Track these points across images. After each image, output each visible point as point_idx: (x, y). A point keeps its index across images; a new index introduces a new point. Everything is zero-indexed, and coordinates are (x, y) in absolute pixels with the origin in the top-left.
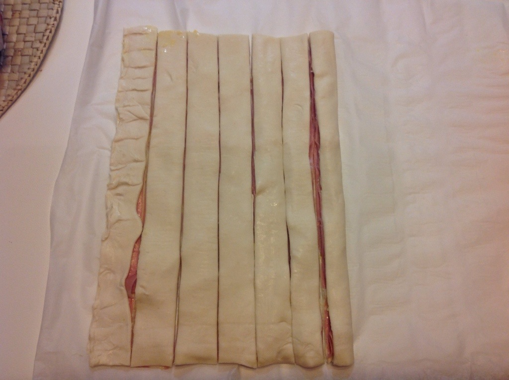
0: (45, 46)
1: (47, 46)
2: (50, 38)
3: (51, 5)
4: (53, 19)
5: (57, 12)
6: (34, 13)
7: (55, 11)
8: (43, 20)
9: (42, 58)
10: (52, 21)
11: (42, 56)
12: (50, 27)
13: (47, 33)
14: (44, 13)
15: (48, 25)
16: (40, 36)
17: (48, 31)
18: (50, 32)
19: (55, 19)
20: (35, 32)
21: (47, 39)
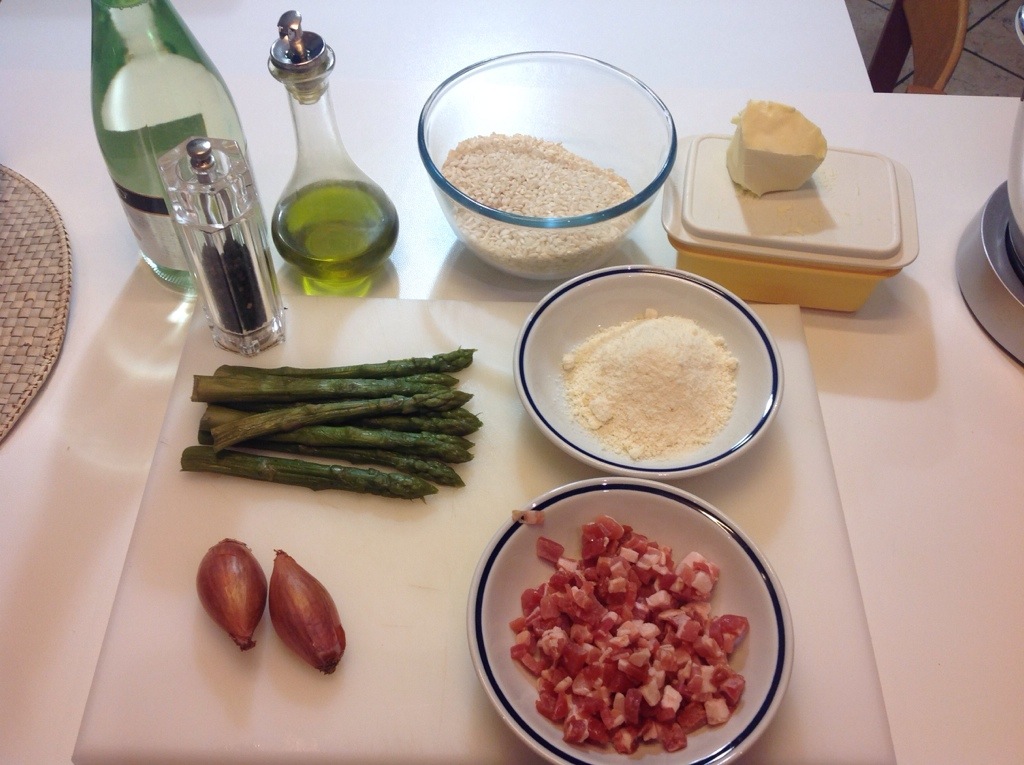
0: (18, 412)
1: (21, 411)
2: (27, 403)
3: (42, 359)
4: (38, 377)
5: (46, 370)
6: (17, 368)
7: (43, 368)
8: (25, 377)
9: (10, 427)
10: (35, 380)
11: (11, 424)
12: (31, 387)
13: (26, 395)
14: (28, 369)
15: (30, 384)
16: (15, 398)
17: (28, 392)
18: (30, 394)
19: (41, 379)
20: (11, 393)
21: (23, 403)
